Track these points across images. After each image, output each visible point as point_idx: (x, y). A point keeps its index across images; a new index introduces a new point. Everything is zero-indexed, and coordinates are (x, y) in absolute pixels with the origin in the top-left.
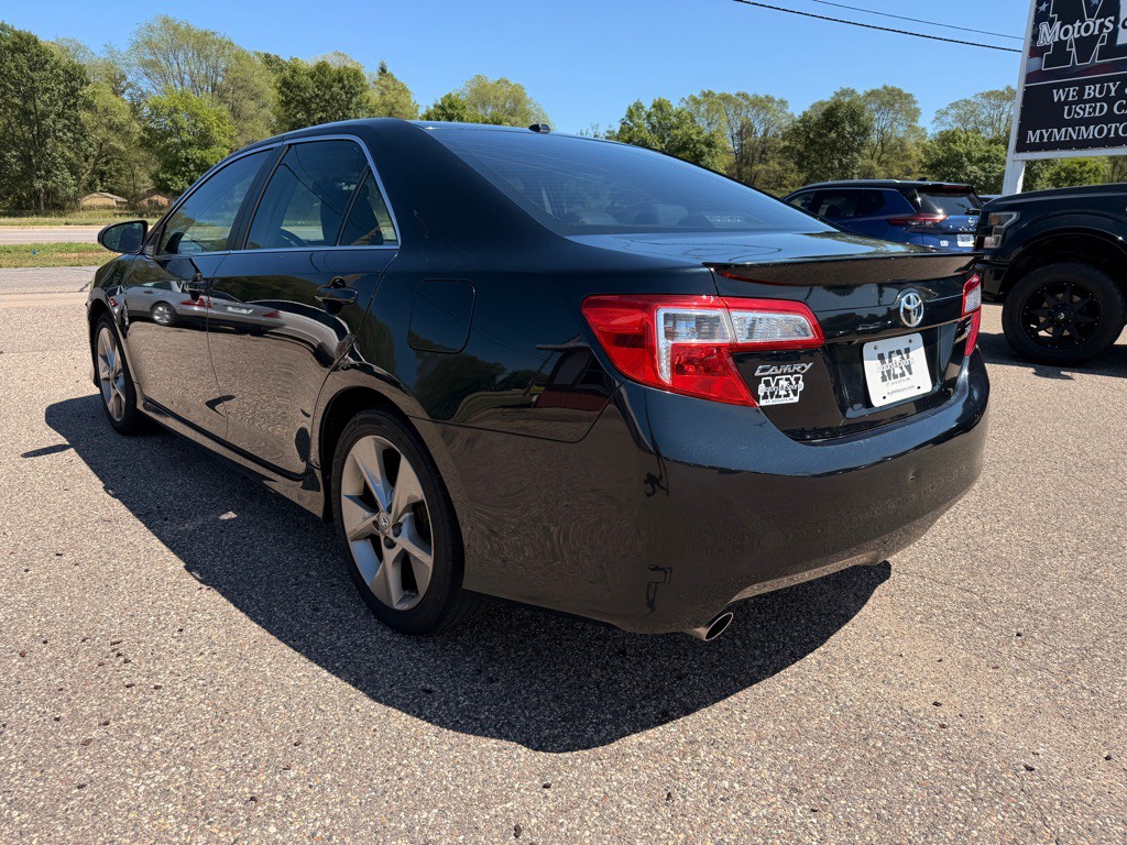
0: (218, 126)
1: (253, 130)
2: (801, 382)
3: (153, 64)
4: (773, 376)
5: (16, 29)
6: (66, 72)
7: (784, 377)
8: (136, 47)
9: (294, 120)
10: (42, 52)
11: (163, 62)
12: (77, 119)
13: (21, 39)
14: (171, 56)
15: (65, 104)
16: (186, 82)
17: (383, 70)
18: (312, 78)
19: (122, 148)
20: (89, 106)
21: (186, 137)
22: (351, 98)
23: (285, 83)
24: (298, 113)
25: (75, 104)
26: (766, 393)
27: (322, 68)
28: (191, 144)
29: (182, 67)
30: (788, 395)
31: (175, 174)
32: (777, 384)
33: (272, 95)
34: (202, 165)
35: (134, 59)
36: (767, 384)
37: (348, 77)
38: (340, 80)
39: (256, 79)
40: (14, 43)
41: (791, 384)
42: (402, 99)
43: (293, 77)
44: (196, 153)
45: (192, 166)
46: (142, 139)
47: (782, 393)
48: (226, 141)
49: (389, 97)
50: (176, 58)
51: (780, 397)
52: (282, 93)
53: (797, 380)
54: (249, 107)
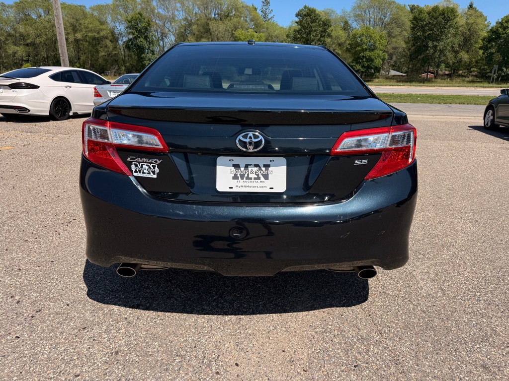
0: (380, 41)
1: (396, 42)
2: (156, 168)
3: (359, 15)
4: (139, 163)
5: (309, 7)
6: (323, 22)
7: (146, 164)
8: (354, 9)
9: (416, 35)
10: (316, 15)
11: (363, 14)
12: (324, 41)
13: (310, 10)
14: (367, 11)
15: (321, 35)
16: (371, 22)
17: (471, 6)
18: (429, 14)
19: (340, 53)
20: (329, 36)
21: (365, 47)
22: (447, 23)
23: (415, 18)
24: (418, 32)
25: (324, 35)
26: (136, 170)
27: (435, 9)
28: (366, 50)
29: (371, 15)
30: (149, 173)
31: (357, 63)
32: (142, 167)
33: (408, 25)
34: (369, 59)
35: (352, 14)
36: (136, 166)
37: (448, 12)
38: (444, 14)
39: (403, 18)
40: (307, 13)
41: (150, 168)
42: (479, 21)
43: (419, 15)
44: (368, 53)
45: (364, 60)
46: (347, 48)
47: (146, 171)
48: (382, 48)
49: (471, 21)
50: (369, 11)
51: (145, 173)
52: (413, 23)
53: (154, 167)
54: (397, 31)
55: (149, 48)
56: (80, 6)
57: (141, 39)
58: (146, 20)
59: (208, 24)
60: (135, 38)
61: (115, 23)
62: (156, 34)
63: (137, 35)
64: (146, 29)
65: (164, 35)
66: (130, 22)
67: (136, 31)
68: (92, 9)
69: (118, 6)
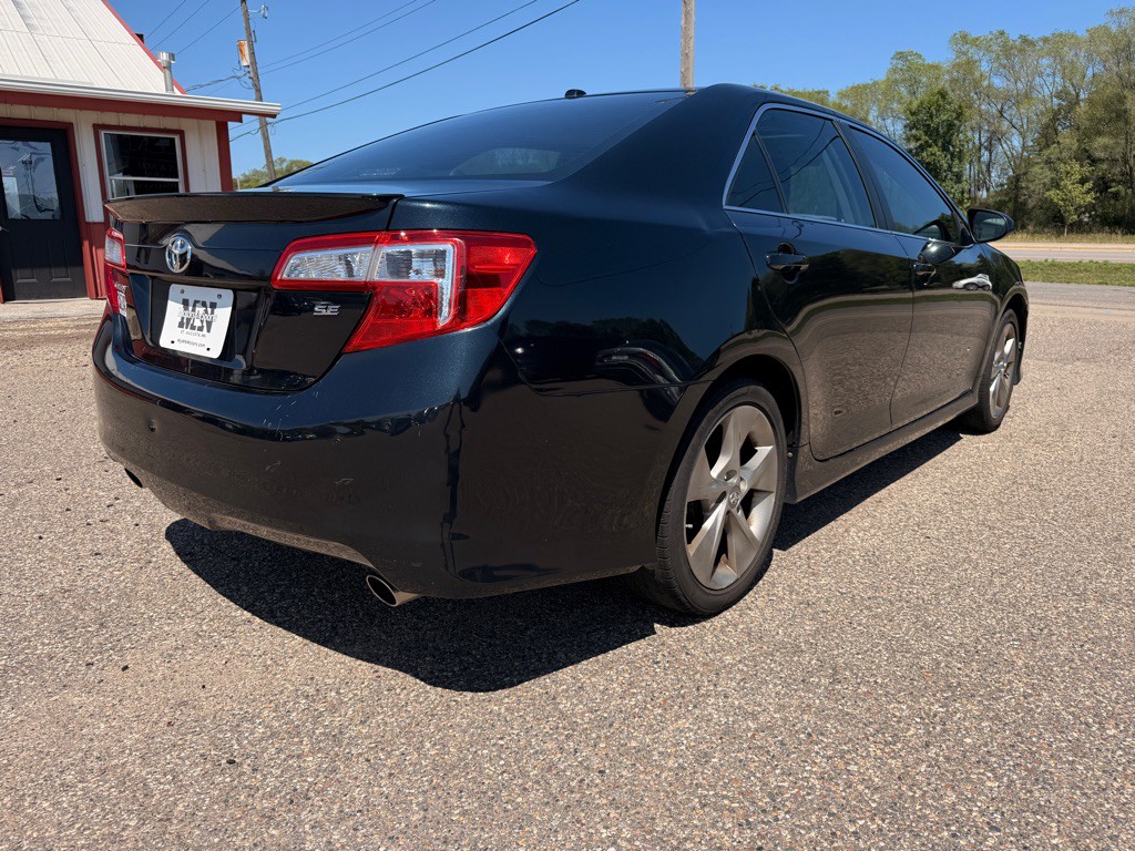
55: (950, 167)
56: (819, 93)
57: (935, 149)
58: (955, 106)
59: (1121, 99)
60: (921, 146)
61: (884, 120)
62: (977, 136)
63: (927, 142)
64: (950, 126)
65: (996, 137)
66: (913, 114)
67: (926, 133)
68: (842, 95)
69: (896, 81)
